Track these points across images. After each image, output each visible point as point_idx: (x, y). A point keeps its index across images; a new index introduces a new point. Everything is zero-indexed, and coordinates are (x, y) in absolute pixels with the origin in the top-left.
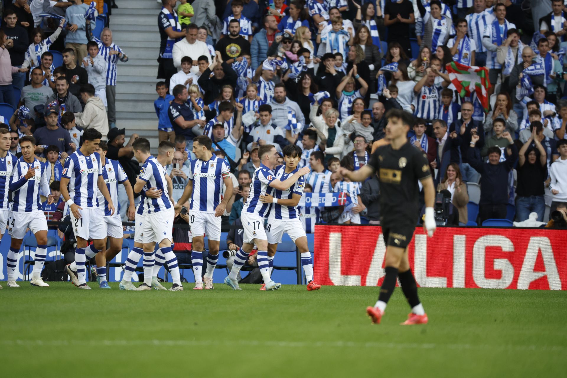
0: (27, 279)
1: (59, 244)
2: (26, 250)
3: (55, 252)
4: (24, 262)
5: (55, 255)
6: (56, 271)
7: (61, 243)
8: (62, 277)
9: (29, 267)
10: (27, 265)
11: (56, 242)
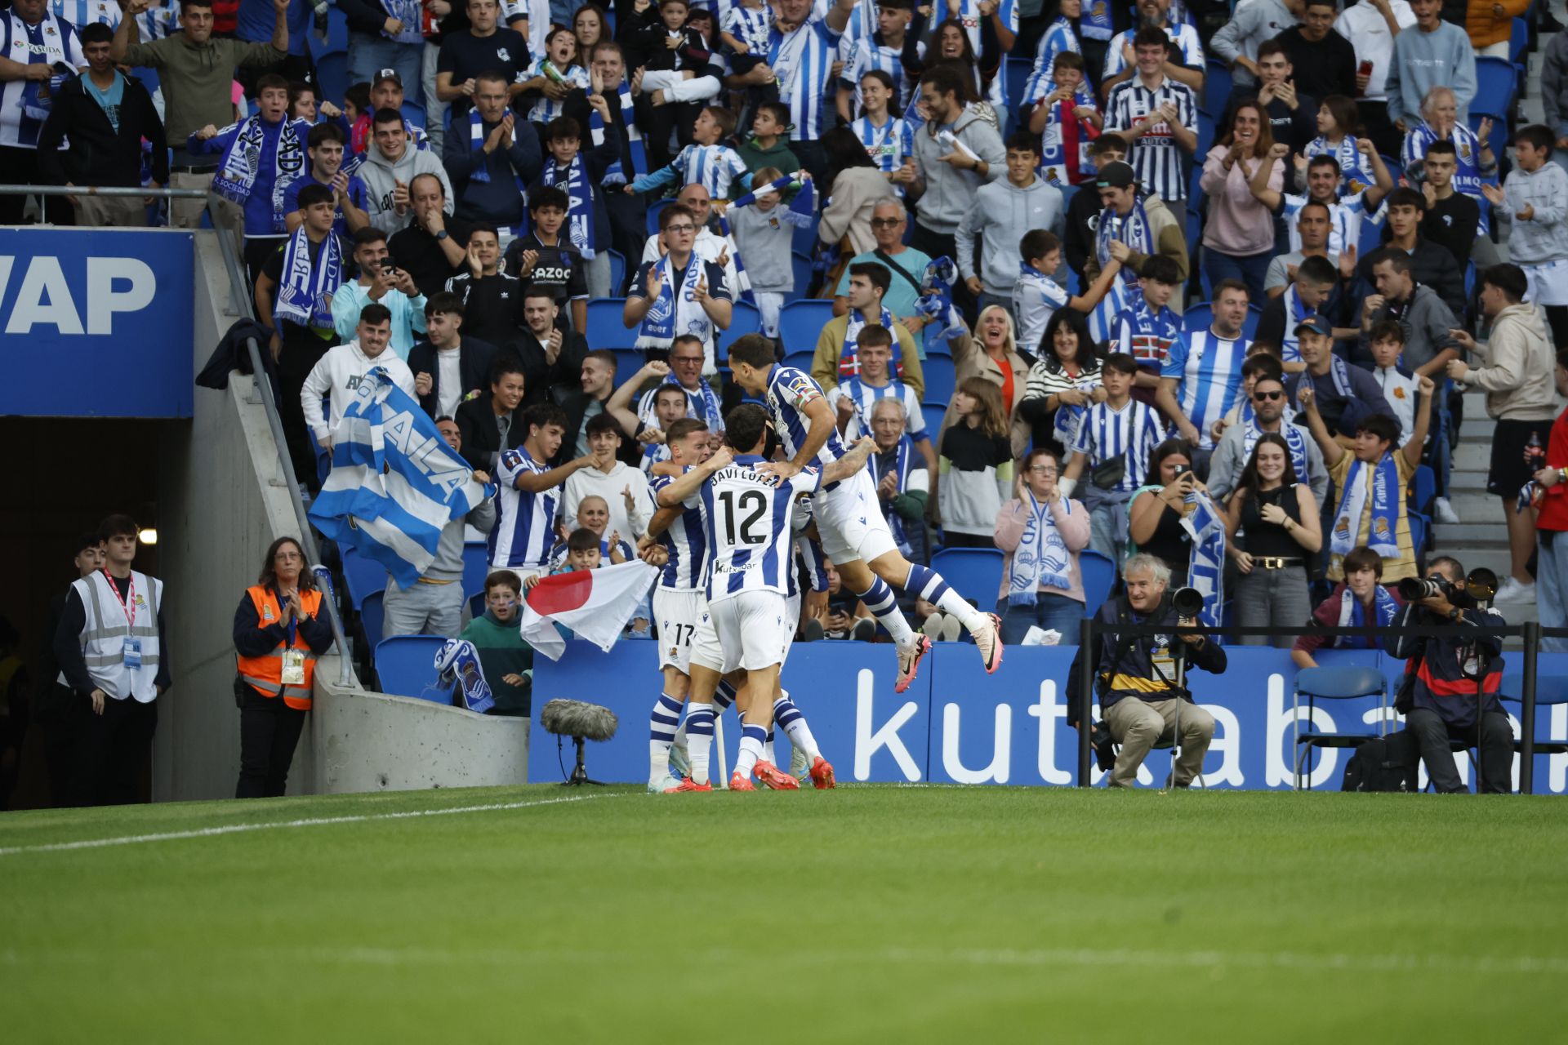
0: (1305, 785)
1: (1391, 687)
2: (1300, 704)
3: (1380, 710)
4: (1296, 736)
5: (1381, 718)
6: (1387, 764)
7: (1396, 686)
8: (1404, 783)
9: (1310, 750)
10: (1305, 745)
11: (1384, 684)
